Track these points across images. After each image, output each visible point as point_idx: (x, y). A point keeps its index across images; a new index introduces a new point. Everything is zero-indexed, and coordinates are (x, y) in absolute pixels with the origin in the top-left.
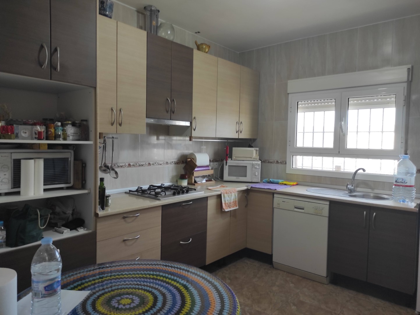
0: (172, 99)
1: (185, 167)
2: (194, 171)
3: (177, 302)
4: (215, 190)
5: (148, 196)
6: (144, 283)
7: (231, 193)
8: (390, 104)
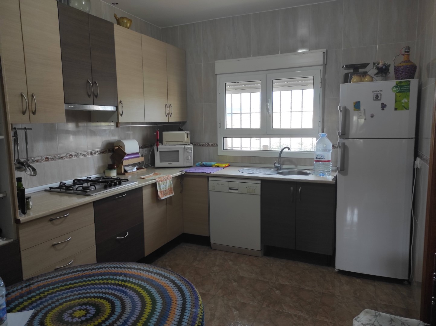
0: (94, 81)
1: (112, 156)
2: (123, 160)
3: (136, 304)
4: (149, 178)
5: (74, 192)
6: (94, 290)
7: (166, 180)
8: (308, 86)
